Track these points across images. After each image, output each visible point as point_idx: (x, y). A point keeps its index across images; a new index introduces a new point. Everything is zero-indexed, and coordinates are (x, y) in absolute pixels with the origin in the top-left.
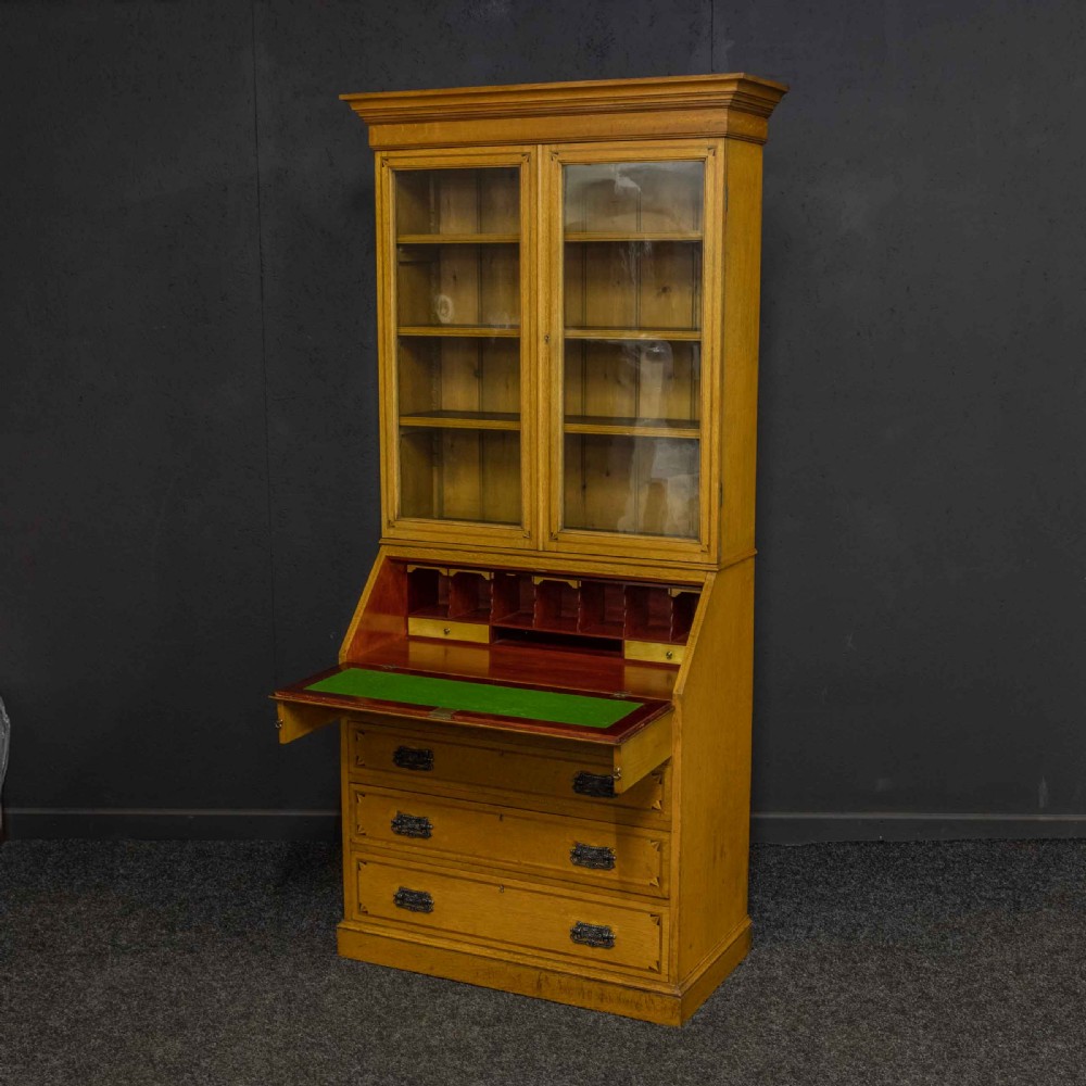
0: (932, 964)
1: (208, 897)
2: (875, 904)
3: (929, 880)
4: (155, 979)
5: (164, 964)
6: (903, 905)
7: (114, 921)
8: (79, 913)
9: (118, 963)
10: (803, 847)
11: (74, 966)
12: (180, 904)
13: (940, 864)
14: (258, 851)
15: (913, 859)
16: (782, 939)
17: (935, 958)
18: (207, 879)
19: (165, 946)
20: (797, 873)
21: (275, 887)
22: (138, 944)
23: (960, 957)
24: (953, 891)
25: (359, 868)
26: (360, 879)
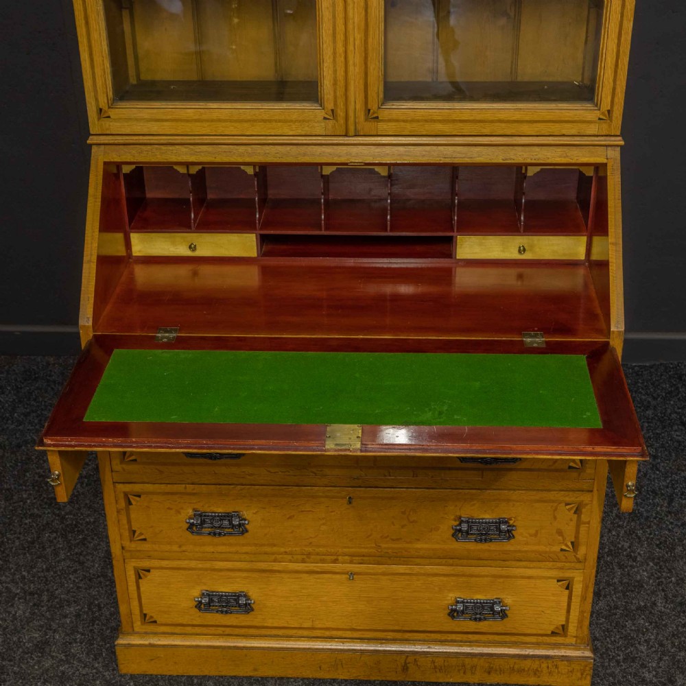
25: (139, 577)
26: (142, 589)
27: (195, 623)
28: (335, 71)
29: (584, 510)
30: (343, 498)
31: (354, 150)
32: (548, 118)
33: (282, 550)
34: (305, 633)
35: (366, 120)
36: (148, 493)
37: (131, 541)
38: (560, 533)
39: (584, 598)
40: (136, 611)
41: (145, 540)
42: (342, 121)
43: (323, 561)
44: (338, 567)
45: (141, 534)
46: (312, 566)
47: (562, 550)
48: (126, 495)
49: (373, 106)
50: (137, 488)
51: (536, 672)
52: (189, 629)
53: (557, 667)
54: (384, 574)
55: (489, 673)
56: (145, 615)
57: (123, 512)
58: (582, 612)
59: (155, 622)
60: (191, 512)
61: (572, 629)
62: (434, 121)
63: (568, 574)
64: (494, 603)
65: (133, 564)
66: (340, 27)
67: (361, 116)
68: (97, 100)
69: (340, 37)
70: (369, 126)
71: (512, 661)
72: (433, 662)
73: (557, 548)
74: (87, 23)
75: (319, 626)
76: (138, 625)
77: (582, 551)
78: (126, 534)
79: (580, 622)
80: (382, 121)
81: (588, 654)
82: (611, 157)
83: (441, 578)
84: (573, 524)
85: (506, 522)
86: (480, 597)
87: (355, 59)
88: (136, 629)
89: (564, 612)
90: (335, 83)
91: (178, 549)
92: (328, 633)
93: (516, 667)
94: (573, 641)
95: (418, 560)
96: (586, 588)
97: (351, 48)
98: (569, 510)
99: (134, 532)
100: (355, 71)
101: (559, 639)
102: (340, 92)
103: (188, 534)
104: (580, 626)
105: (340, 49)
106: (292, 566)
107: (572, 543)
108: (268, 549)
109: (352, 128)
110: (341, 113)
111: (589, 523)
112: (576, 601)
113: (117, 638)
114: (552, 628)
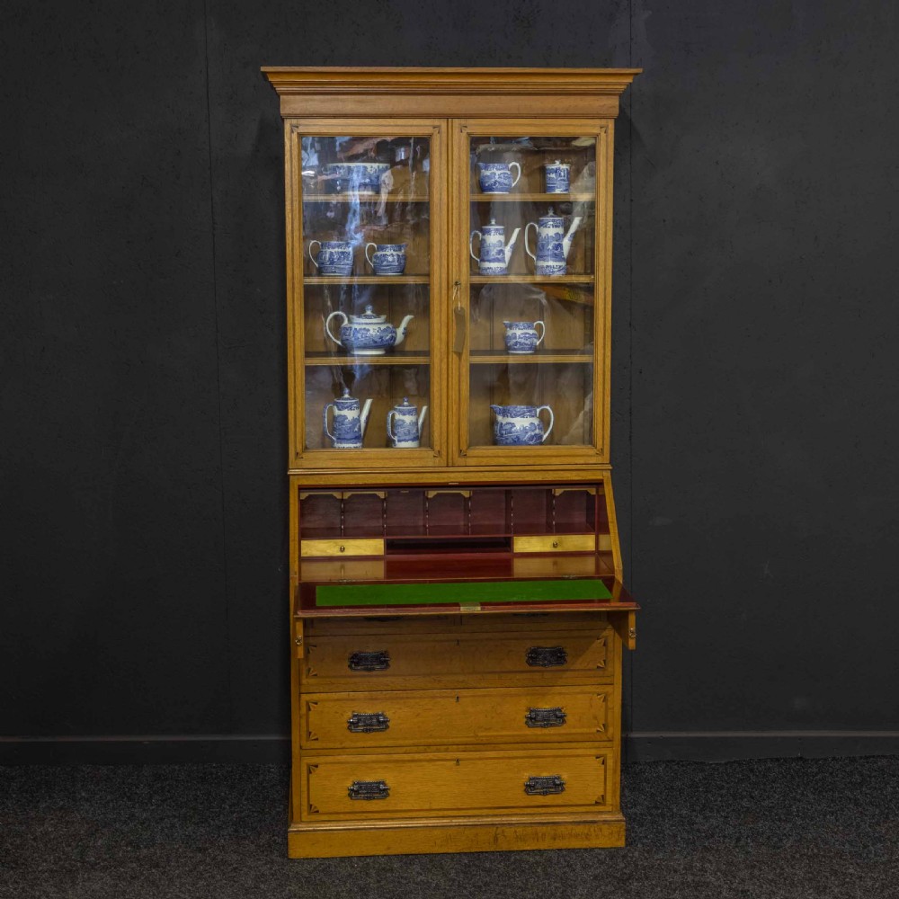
0: (856, 870)
1: (168, 817)
2: (798, 816)
3: (848, 793)
4: (125, 891)
5: (133, 878)
6: (825, 816)
7: (81, 840)
8: (47, 833)
9: (89, 878)
10: (726, 764)
11: (47, 881)
12: (142, 824)
13: (857, 778)
14: (212, 774)
15: (831, 774)
16: (713, 849)
17: (857, 864)
18: (166, 800)
19: (132, 862)
20: (722, 788)
21: (230, 806)
22: (105, 860)
23: (882, 863)
24: (871, 802)
25: (310, 772)
26: (311, 782)
27: (346, 810)
28: (441, 428)
29: (609, 699)
30: (452, 697)
31: (452, 475)
32: (567, 454)
33: (411, 742)
34: (425, 814)
35: (459, 456)
36: (323, 700)
37: (307, 741)
38: (595, 718)
39: (615, 771)
40: (305, 802)
41: (317, 739)
42: (445, 458)
43: (438, 751)
44: (449, 755)
45: (315, 734)
46: (431, 756)
47: (598, 731)
48: (307, 703)
49: (464, 447)
50: (315, 697)
51: (587, 837)
52: (342, 816)
53: (601, 830)
54: (480, 759)
55: (555, 839)
56: (311, 805)
57: (304, 717)
58: (614, 784)
59: (318, 812)
60: (350, 714)
61: (609, 799)
62: (499, 457)
63: (602, 752)
64: (556, 778)
65: (305, 761)
66: (445, 403)
67: (456, 454)
68: (296, 447)
69: (444, 407)
70: (461, 461)
71: (570, 827)
72: (515, 832)
73: (594, 730)
74: (295, 402)
75: (434, 807)
76: (305, 814)
77: (611, 730)
78: (304, 735)
79: (614, 792)
80: (469, 457)
81: (620, 817)
82: (606, 476)
83: (519, 760)
84: (603, 710)
85: (560, 710)
86: (545, 775)
87: (454, 420)
88: (303, 820)
89: (602, 784)
90: (441, 433)
91: (339, 746)
92: (441, 813)
93: (574, 832)
94: (610, 809)
95: (502, 746)
96: (615, 762)
97: (450, 413)
98: (600, 699)
99: (310, 733)
100: (453, 427)
101: (600, 808)
102: (444, 440)
103: (348, 732)
104: (614, 796)
105: (444, 414)
106: (417, 756)
107: (604, 725)
108: (401, 742)
109: (450, 461)
110: (444, 453)
111: (613, 708)
112: (609, 773)
113: (289, 826)
114: (595, 798)
